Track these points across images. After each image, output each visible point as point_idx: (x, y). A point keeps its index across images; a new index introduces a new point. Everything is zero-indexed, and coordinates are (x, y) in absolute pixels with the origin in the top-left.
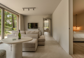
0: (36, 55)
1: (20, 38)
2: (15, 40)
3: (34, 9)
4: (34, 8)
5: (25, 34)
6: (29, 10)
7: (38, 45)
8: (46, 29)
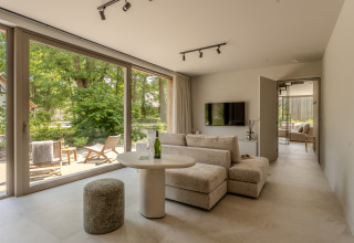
0: (208, 221)
1: (158, 156)
2: (147, 158)
3: (221, 48)
4: (219, 46)
5: (186, 145)
6: (201, 56)
7: (229, 193)
8: (301, 130)
